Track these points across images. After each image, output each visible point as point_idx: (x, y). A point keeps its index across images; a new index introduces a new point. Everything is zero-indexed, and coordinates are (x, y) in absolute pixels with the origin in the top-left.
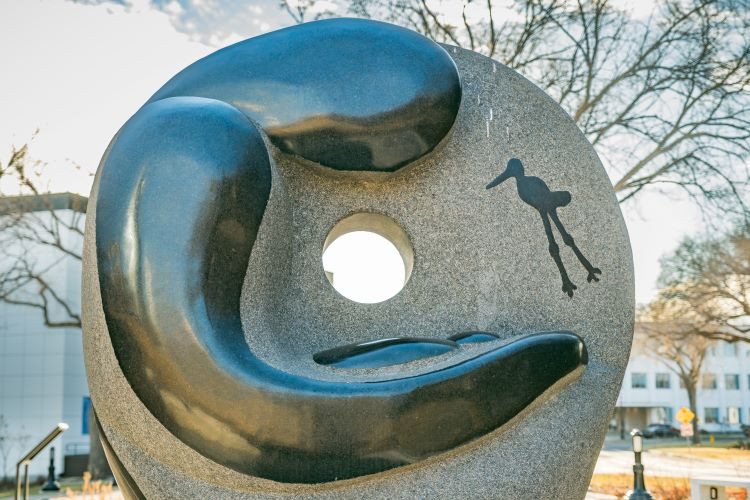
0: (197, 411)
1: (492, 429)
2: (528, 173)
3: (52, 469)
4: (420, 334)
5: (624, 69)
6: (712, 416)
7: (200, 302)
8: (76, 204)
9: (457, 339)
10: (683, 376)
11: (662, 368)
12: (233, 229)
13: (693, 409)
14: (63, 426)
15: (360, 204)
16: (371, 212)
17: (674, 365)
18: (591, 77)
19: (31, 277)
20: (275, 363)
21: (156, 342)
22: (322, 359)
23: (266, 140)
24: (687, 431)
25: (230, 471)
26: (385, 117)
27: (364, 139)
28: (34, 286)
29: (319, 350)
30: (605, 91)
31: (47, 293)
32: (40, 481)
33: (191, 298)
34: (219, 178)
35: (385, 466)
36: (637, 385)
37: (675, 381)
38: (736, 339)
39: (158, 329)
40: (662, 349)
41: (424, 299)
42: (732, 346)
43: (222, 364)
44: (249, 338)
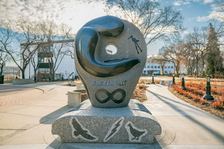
0: (89, 68)
1: (126, 71)
2: (133, 37)
3: (73, 78)
4: (118, 59)
5: (154, 21)
6: (166, 72)
7: (89, 54)
8: (72, 41)
9: (123, 59)
10: (162, 66)
11: (159, 65)
12: (93, 45)
13: (163, 71)
14: (74, 72)
15: (110, 41)
16: (112, 42)
17: (161, 65)
18: (149, 23)
19: (69, 51)
20: (99, 62)
21: (83, 59)
22: (105, 62)
23: (98, 33)
24: (162, 74)
25: (93, 76)
26: (114, 29)
27: (111, 32)
28: (70, 53)
29: (105, 61)
30: (151, 25)
31: (72, 54)
32: (72, 79)
33: (88, 54)
34: (91, 38)
35: (113, 75)
36: (155, 68)
37: (161, 67)
38: (169, 61)
39: (84, 58)
40: (159, 62)
41: (119, 54)
42: (169, 62)
43: (92, 62)
44: (95, 59)
